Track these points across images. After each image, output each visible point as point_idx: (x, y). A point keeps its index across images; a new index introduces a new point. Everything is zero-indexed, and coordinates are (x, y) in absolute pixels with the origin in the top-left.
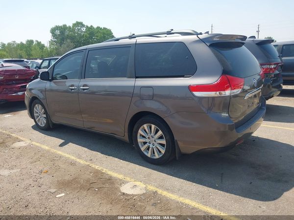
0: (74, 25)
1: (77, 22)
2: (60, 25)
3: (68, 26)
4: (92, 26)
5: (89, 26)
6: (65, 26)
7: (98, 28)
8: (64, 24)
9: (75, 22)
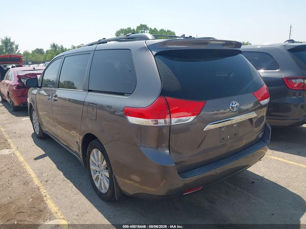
0: (139, 28)
1: (141, 25)
2: (125, 28)
3: (132, 29)
4: (155, 29)
5: (153, 28)
6: (129, 29)
7: (162, 30)
8: (129, 27)
9: (139, 25)
